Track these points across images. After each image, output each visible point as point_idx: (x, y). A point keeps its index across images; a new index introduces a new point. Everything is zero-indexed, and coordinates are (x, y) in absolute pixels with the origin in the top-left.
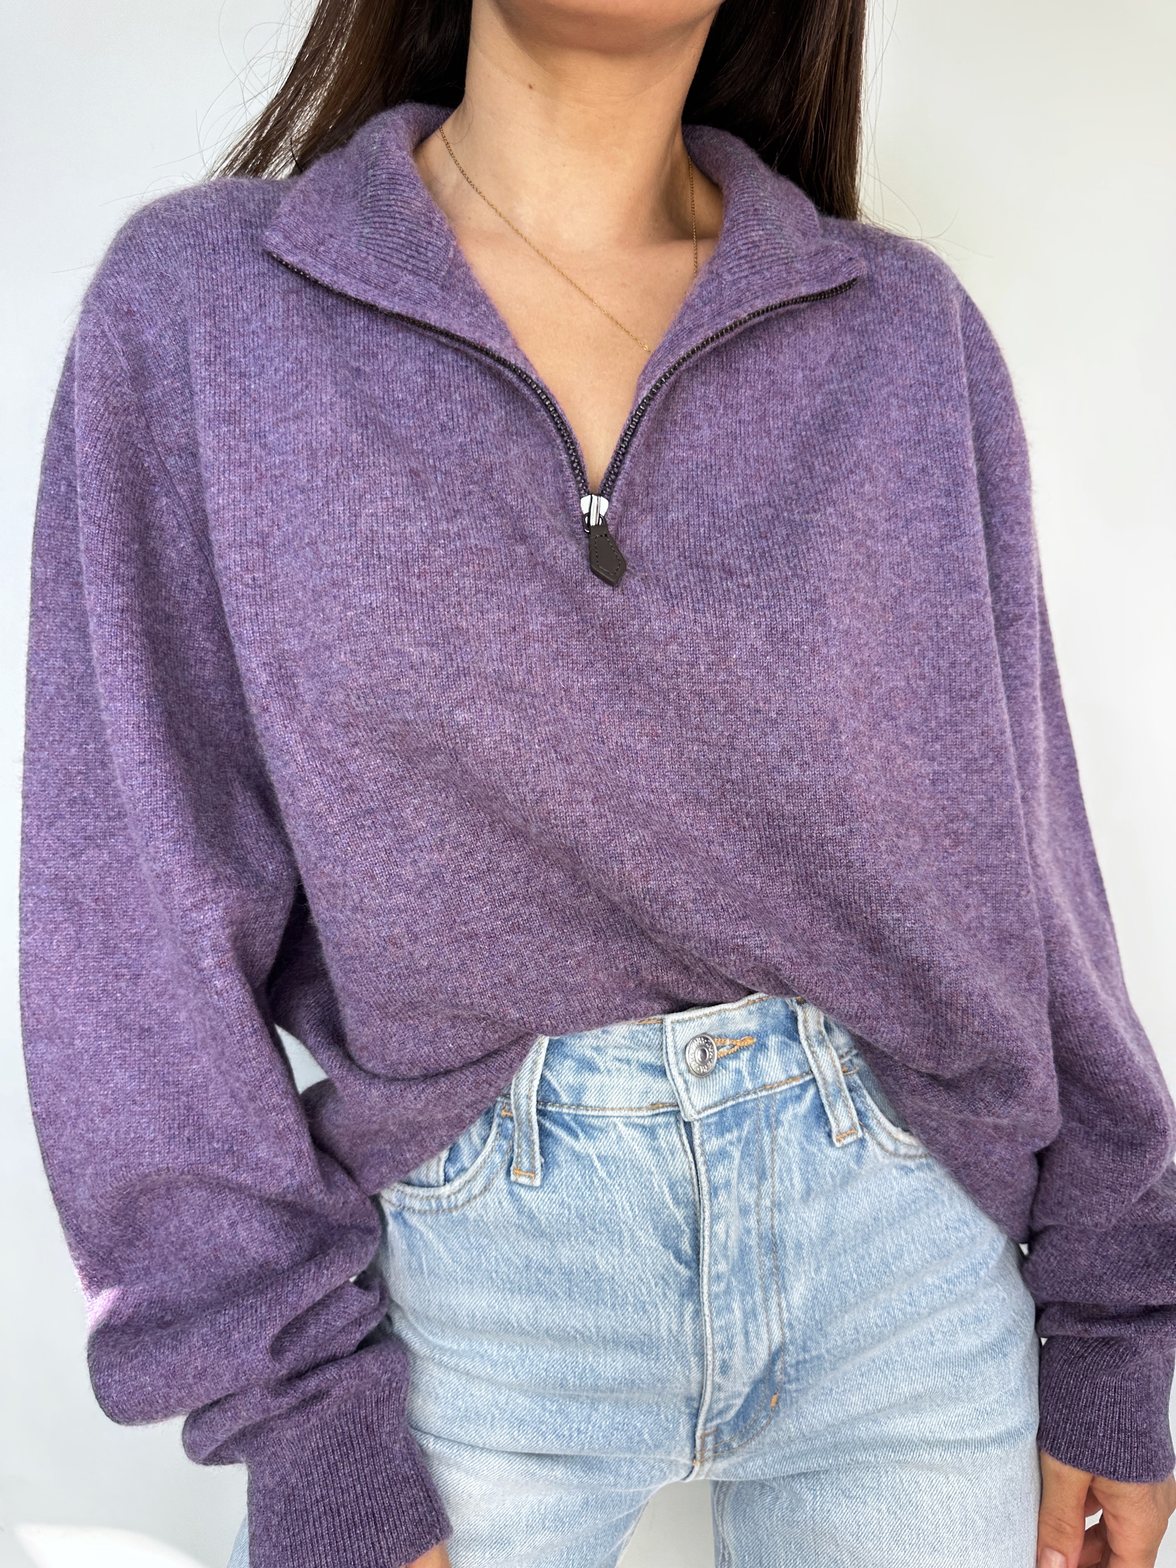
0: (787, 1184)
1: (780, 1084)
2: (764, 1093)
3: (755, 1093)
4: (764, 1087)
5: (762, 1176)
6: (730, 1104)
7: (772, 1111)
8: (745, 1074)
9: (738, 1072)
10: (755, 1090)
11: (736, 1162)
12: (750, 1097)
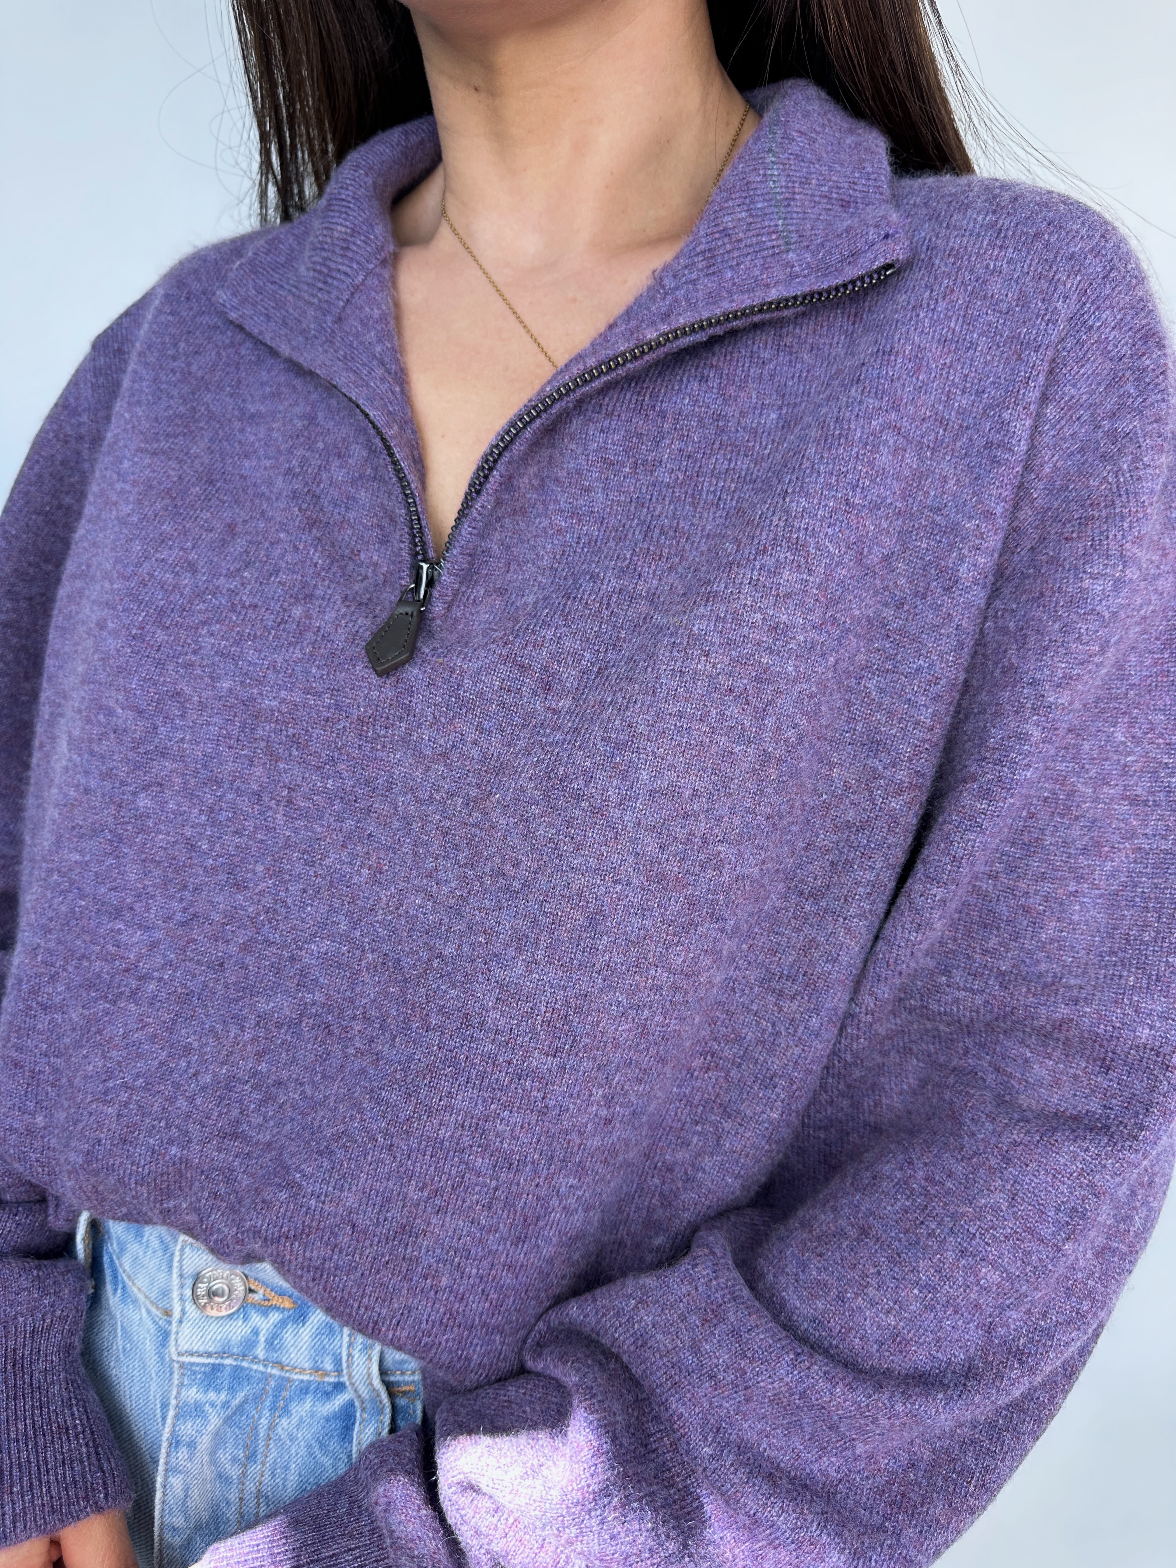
1: (302, 1371)
2: (276, 1371)
3: (265, 1366)
4: (278, 1364)
6: (228, 1362)
7: (284, 1394)
8: (262, 1338)
9: (256, 1332)
10: (265, 1362)
11: (211, 1428)
12: (255, 1367)
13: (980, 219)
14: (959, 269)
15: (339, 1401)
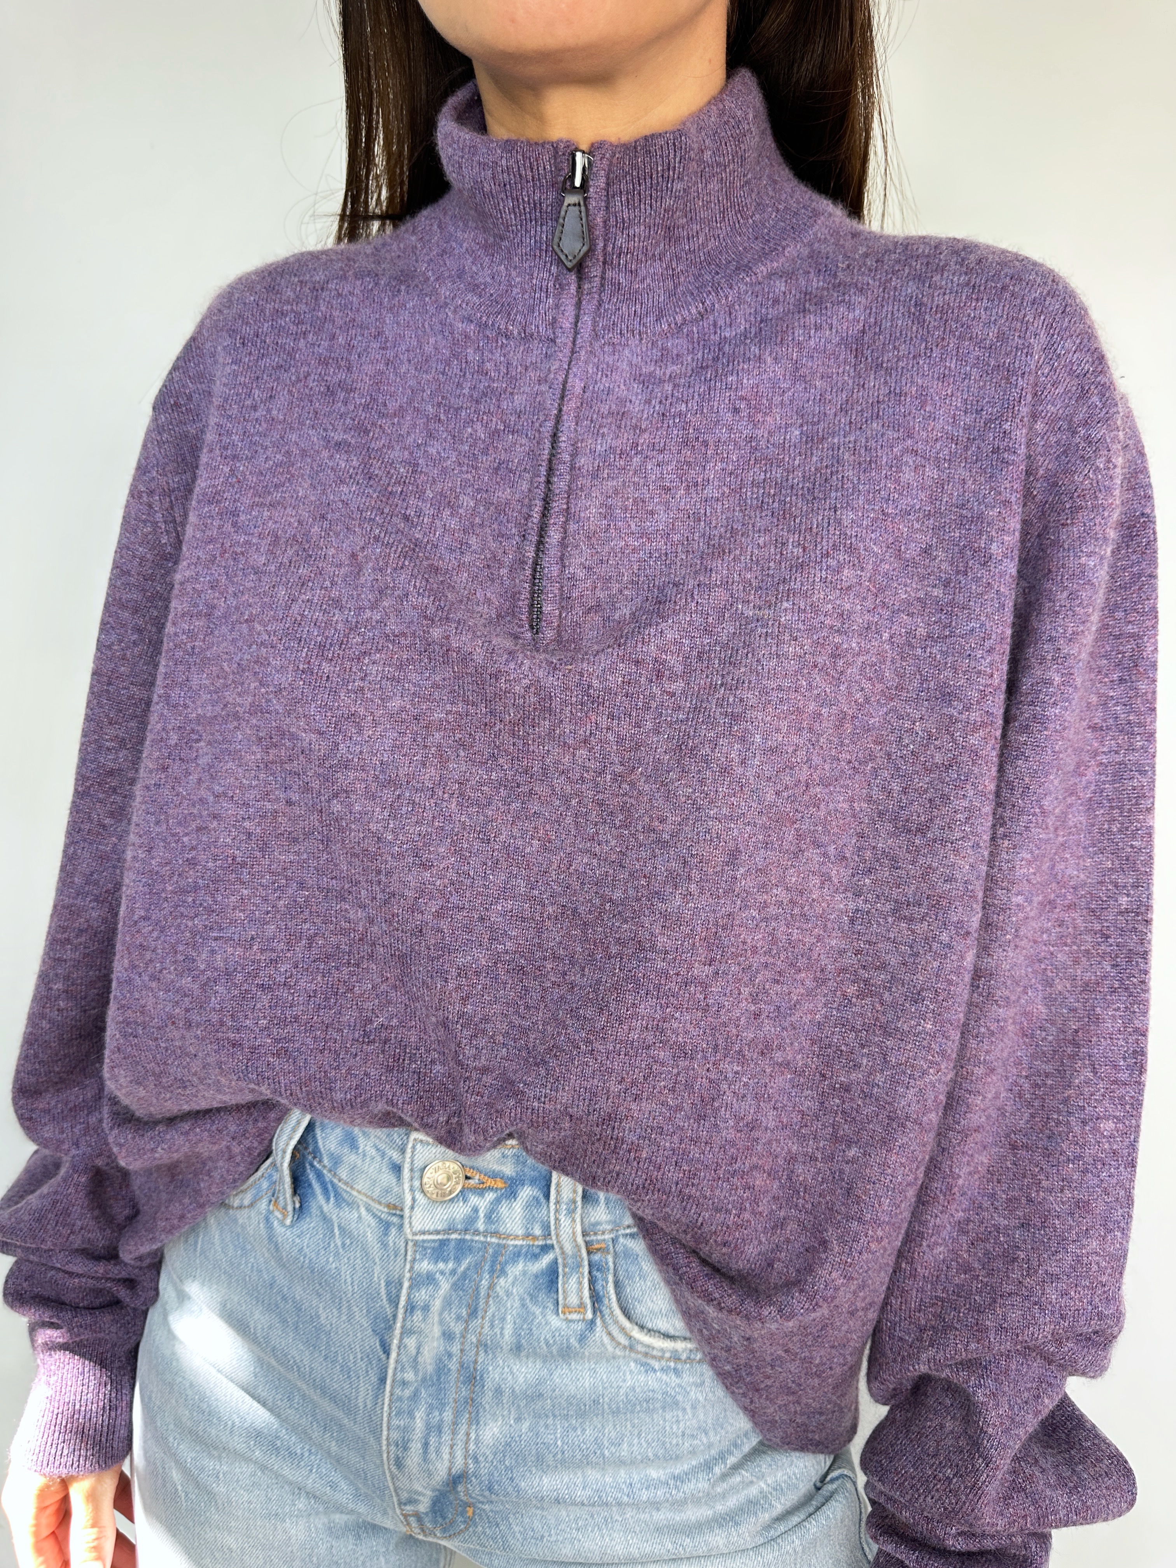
0: (497, 1330)
1: (516, 1237)
2: (494, 1240)
3: (485, 1236)
4: (495, 1233)
5: (473, 1313)
6: (454, 1236)
7: (500, 1258)
8: (481, 1214)
9: (476, 1210)
10: (486, 1233)
11: (442, 1292)
12: (477, 1238)
13: (956, 279)
14: (946, 321)
15: (546, 1260)
